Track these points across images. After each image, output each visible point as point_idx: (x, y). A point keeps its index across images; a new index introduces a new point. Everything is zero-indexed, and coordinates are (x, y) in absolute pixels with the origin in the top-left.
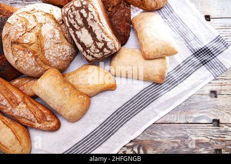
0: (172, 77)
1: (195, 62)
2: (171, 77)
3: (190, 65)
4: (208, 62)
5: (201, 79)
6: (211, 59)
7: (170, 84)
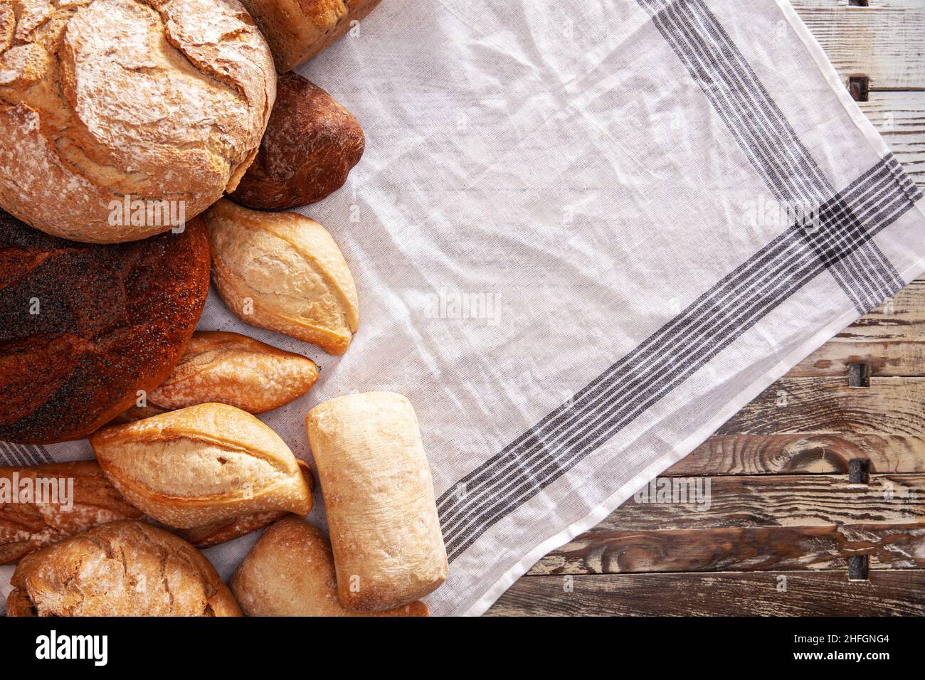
0: (718, 309)
1: (799, 255)
2: (714, 311)
3: (782, 268)
4: (843, 256)
5: (816, 320)
6: (855, 248)
7: (709, 335)
